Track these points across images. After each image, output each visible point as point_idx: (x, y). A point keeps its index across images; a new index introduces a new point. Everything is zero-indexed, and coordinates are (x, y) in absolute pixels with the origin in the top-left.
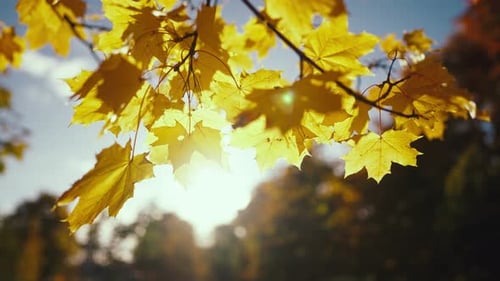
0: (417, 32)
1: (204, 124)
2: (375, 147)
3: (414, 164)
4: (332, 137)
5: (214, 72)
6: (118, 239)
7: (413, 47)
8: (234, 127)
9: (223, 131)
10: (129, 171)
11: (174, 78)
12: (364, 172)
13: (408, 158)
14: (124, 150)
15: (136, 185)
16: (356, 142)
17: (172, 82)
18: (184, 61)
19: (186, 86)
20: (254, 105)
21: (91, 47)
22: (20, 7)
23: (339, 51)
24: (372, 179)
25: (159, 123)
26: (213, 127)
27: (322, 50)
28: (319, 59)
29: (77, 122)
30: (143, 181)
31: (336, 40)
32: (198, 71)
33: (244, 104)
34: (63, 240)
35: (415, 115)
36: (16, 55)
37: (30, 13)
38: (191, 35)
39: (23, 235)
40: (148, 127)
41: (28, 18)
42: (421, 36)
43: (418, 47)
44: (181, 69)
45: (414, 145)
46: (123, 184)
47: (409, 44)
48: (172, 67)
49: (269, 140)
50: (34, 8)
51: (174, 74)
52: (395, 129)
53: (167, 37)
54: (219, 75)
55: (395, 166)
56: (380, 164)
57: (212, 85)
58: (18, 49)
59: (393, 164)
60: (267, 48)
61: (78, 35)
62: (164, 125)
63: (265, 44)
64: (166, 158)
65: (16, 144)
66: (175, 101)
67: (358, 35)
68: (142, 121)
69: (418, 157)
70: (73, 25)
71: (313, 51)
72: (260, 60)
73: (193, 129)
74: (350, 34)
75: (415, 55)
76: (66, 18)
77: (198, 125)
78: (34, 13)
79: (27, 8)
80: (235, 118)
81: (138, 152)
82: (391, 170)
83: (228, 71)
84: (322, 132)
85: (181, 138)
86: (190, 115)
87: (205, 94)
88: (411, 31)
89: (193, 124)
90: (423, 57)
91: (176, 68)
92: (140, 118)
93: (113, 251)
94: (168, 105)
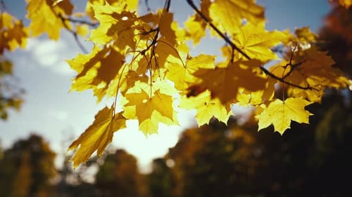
0: (305, 29)
1: (161, 92)
2: (280, 110)
3: (307, 122)
4: (250, 102)
5: (167, 55)
6: (85, 167)
7: (302, 39)
8: (188, 96)
9: (173, 97)
10: (111, 125)
11: (141, 59)
12: (272, 127)
13: (303, 118)
14: (110, 110)
15: (114, 134)
16: (267, 106)
17: (139, 63)
18: (148, 48)
19: (149, 65)
20: (200, 81)
21: (75, 34)
22: (30, 8)
23: (257, 42)
24: (277, 132)
25: (130, 91)
26: (167, 94)
27: (246, 42)
28: (243, 48)
29: (74, 90)
30: (119, 131)
31: (255, 35)
32: (157, 55)
33: (192, 80)
34: (46, 167)
35: (309, 88)
36: (24, 40)
37: (36, 12)
38: (155, 30)
39: (18, 163)
40: (123, 93)
41: (34, 15)
42: (307, 31)
43: (306, 39)
44: (146, 53)
45: (307, 108)
46: (107, 134)
47: (299, 37)
48: (141, 52)
49: (206, 104)
50: (39, 8)
51: (141, 56)
52: (294, 97)
53: (137, 32)
54: (171, 58)
55: (293, 123)
56: (283, 122)
57: (166, 64)
58: (25, 35)
59: (292, 121)
60: (199, 38)
61: (66, 27)
62: (133, 92)
63: (198, 35)
64: (134, 115)
65: (16, 100)
66: (141, 75)
67: (271, 32)
68: (120, 89)
69: (310, 117)
70: (63, 20)
71: (239, 43)
72: (194, 46)
73: (153, 95)
74: (266, 31)
75: (304, 44)
76: (59, 16)
77: (157, 92)
78: (39, 12)
79: (35, 9)
80: (188, 89)
81: (117, 111)
82: (291, 126)
83: (177, 55)
84: (243, 99)
85: (145, 101)
86: (151, 85)
87: (162, 70)
88: (300, 28)
89: (153, 91)
90: (309, 46)
91: (143, 53)
92: (118, 87)
93: (81, 175)
94: (137, 78)
